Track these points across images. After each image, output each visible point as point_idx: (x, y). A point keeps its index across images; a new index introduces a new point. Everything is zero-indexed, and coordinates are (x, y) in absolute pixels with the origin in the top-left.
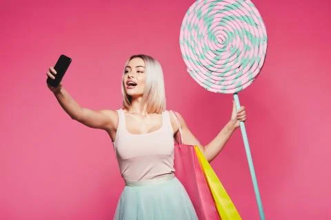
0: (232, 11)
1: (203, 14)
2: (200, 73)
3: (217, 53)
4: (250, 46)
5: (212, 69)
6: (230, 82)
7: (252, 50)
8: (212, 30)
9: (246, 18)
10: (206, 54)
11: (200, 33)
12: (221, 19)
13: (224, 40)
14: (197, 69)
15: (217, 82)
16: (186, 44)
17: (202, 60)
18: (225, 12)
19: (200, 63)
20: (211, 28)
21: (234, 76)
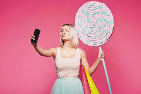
0: (98, 10)
1: (85, 11)
2: (84, 37)
3: (91, 28)
4: (106, 24)
5: (89, 35)
6: (97, 41)
7: (107, 26)
8: (89, 18)
9: (104, 13)
10: (87, 29)
11: (84, 20)
12: (93, 13)
13: (94, 22)
14: (83, 36)
15: (92, 41)
16: (78, 25)
17: (85, 32)
18: (94, 10)
19: (84, 33)
20: (88, 17)
21: (99, 38)
